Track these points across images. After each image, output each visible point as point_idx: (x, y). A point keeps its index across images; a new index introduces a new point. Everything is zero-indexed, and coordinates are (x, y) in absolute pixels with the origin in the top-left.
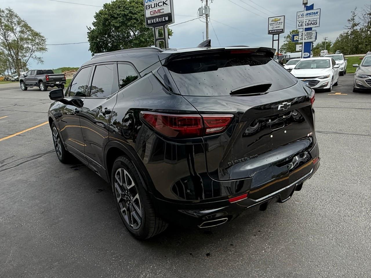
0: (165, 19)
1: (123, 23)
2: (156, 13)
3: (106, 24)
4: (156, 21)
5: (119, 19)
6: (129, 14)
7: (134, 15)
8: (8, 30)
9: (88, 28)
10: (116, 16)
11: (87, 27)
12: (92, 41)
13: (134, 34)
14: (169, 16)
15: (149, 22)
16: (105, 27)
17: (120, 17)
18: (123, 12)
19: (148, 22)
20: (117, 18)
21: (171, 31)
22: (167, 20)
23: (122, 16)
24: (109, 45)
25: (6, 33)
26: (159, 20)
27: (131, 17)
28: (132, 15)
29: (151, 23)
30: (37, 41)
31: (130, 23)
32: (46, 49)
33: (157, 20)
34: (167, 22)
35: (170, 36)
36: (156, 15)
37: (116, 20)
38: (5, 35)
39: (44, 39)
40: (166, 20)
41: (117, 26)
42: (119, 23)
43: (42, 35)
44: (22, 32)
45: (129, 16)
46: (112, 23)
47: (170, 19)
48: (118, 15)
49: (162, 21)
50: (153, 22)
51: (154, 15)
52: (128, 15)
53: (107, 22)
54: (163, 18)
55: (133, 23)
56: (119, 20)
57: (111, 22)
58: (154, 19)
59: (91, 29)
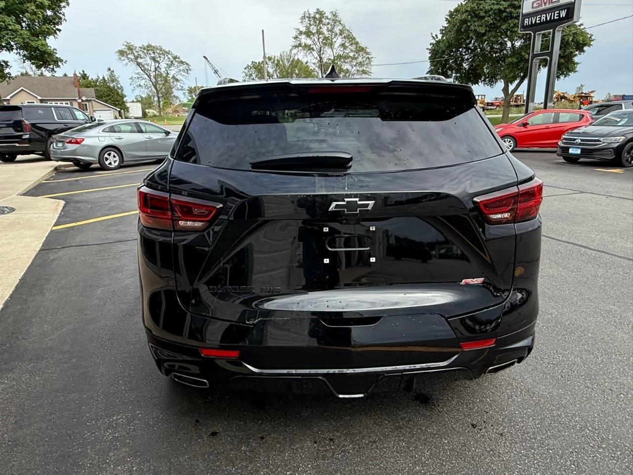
0: (559, 16)
1: (493, 27)
2: (543, 5)
3: (462, 30)
4: (540, 20)
5: (486, 19)
6: (507, 8)
7: (517, 10)
8: (325, 44)
9: (432, 36)
10: (482, 14)
11: (432, 34)
12: (433, 59)
13: (513, 45)
14: (568, 9)
15: (527, 22)
16: (459, 35)
17: (489, 16)
18: (496, 7)
19: (525, 22)
20: (483, 17)
21: (590, 37)
22: (564, 16)
23: (494, 13)
24: (464, 65)
25: (322, 49)
26: (546, 18)
27: (511, 13)
28: (513, 10)
29: (530, 24)
30: (360, 59)
31: (507, 25)
32: (371, 73)
33: (542, 18)
34: (562, 20)
35: (587, 47)
36: (544, 7)
37: (481, 20)
38: (320, 51)
39: (370, 56)
40: (561, 16)
41: (481, 33)
42: (486, 27)
43: (368, 50)
44: (343, 45)
45: (507, 12)
46: (472, 28)
47: (570, 16)
48: (486, 12)
49: (552, 19)
50: (533, 22)
51: (540, 8)
52: (505, 11)
53: (465, 26)
54: (556, 12)
55: (512, 25)
56: (486, 21)
57: (471, 25)
58: (536, 16)
59: (437, 38)
